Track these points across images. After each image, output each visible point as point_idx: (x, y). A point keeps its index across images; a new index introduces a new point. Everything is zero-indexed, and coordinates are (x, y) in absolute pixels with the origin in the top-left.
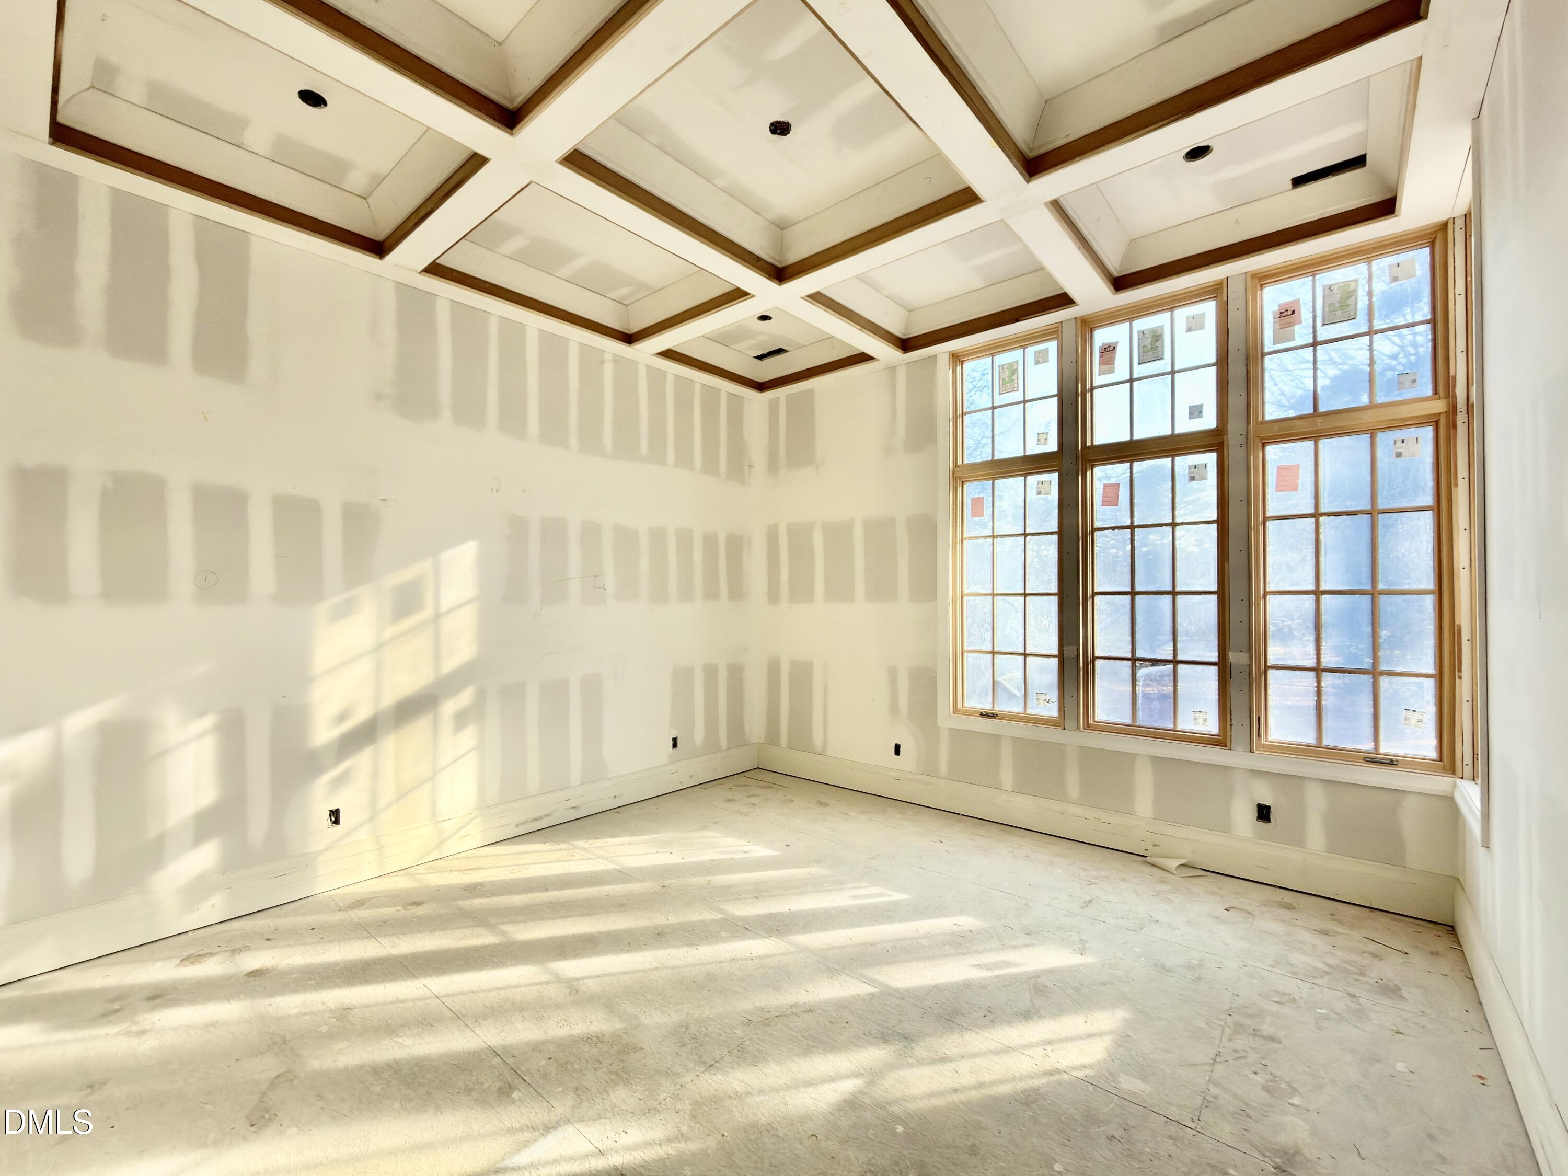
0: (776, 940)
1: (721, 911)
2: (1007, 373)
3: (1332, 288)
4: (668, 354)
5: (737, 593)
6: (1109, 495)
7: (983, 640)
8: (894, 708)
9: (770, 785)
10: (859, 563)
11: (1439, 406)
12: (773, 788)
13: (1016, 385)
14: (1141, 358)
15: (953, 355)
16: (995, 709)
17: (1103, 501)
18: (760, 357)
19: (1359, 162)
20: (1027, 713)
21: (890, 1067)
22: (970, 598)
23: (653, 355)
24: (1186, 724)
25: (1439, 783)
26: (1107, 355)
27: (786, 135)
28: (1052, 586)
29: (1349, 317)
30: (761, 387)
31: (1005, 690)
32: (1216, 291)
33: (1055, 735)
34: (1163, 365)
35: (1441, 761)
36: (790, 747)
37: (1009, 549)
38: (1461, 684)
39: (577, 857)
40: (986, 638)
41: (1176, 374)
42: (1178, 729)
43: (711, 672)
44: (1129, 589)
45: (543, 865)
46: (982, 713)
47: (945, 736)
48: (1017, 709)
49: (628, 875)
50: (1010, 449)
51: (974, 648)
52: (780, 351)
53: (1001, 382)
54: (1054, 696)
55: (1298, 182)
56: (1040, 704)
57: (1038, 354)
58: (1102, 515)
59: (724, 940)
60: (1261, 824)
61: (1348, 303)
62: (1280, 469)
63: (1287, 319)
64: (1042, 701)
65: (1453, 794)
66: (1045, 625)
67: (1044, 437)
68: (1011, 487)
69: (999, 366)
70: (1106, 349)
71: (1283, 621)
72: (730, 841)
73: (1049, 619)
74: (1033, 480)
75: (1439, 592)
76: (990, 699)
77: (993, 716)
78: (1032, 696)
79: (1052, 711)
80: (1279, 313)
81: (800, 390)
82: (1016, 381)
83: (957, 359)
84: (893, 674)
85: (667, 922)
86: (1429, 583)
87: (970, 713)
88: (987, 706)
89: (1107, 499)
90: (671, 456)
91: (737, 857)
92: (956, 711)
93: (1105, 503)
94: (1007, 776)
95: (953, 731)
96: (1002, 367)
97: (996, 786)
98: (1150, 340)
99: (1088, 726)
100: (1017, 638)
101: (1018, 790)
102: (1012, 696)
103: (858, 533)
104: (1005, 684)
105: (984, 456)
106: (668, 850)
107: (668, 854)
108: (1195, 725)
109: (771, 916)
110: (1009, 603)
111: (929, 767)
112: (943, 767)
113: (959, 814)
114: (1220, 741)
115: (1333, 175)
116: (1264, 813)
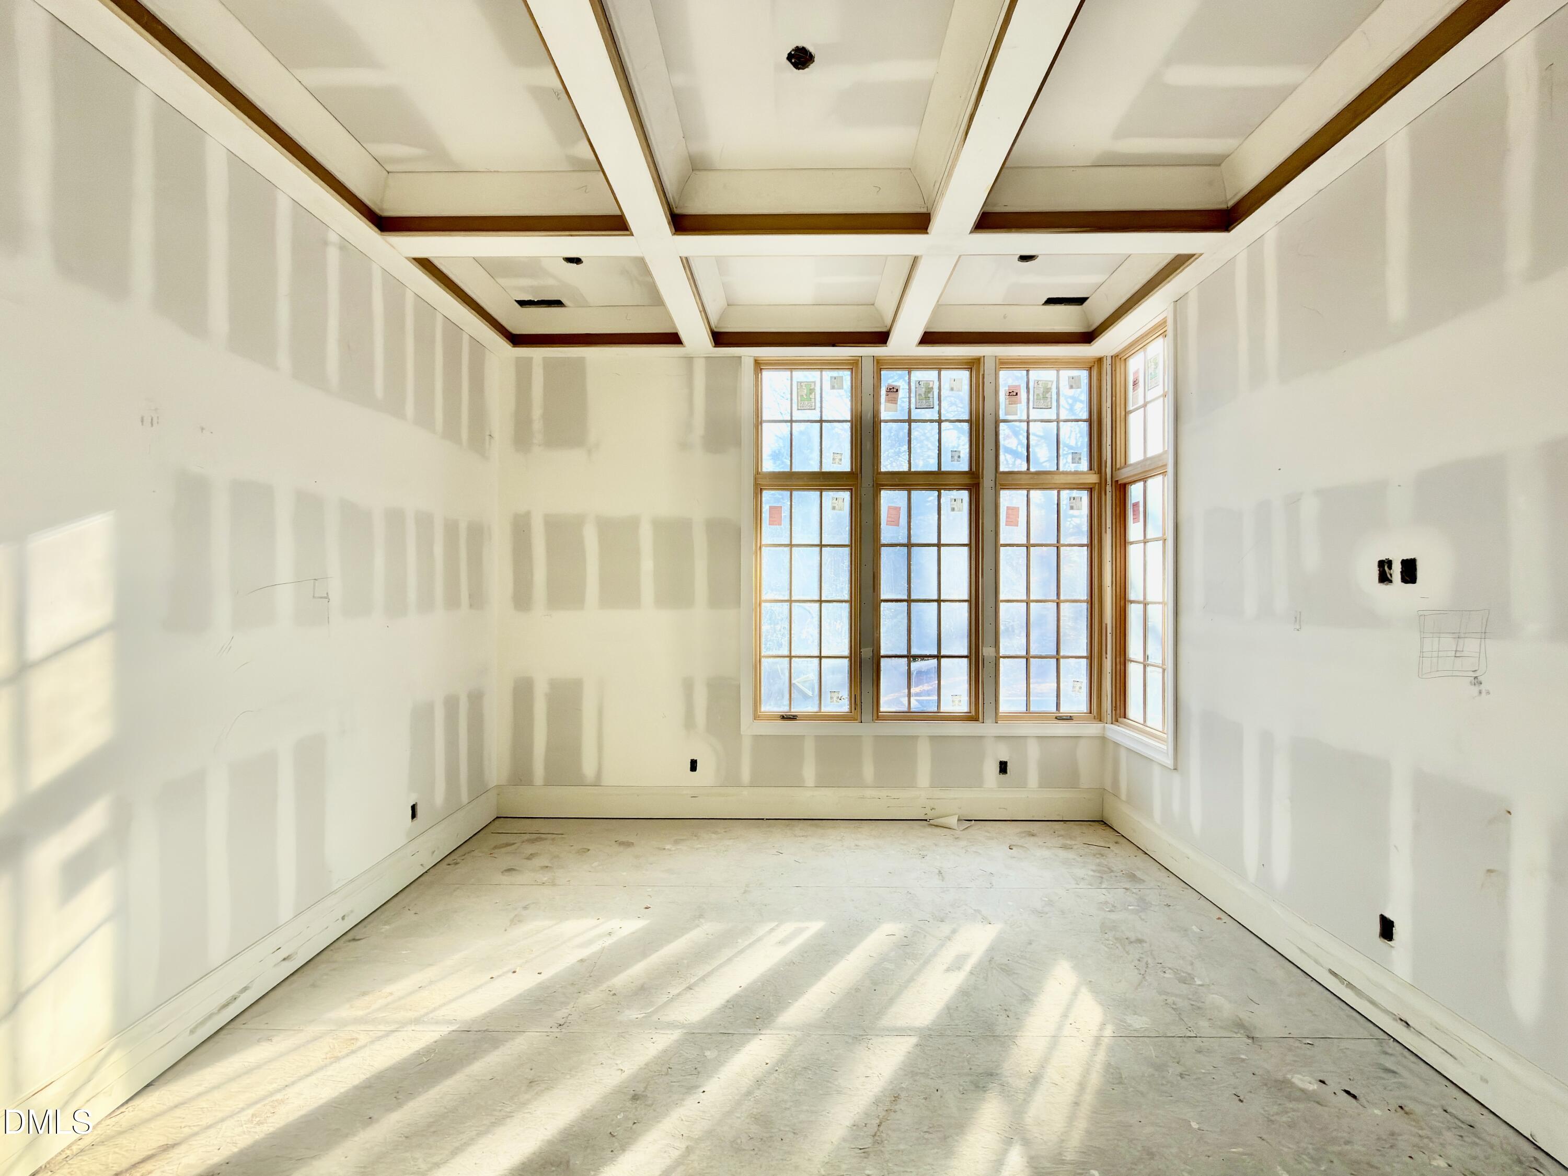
0: (768, 1031)
1: (672, 1025)
2: (805, 391)
3: (1039, 383)
4: (426, 264)
5: (477, 600)
6: (892, 516)
7: (780, 645)
8: (689, 722)
9: (538, 838)
10: (647, 565)
11: (1093, 479)
12: (546, 839)
13: (813, 404)
14: (918, 404)
15: (756, 361)
16: (792, 710)
17: (887, 521)
18: (522, 303)
19: (1080, 301)
20: (822, 711)
21: (1018, 1113)
22: (768, 604)
23: (407, 258)
24: (948, 707)
25: (1093, 729)
26: (892, 395)
27: (799, 69)
28: (844, 594)
29: (1047, 406)
30: (517, 340)
31: (800, 691)
32: (973, 365)
33: (853, 728)
34: (932, 414)
35: (1091, 713)
36: (548, 783)
37: (806, 560)
38: (1107, 662)
39: (363, 1039)
40: (784, 643)
41: (942, 423)
42: (941, 711)
43: (451, 704)
44: (905, 597)
45: (313, 1080)
46: (783, 716)
47: (747, 744)
48: (810, 708)
49: (486, 1030)
50: (808, 464)
51: (771, 653)
52: (558, 303)
53: (799, 398)
54: (845, 693)
55: (1051, 301)
56: (833, 701)
57: (833, 379)
58: (887, 534)
59: (719, 1063)
60: (1002, 776)
61: (1047, 396)
62: (1008, 508)
63: (1014, 398)
64: (835, 699)
65: (1104, 734)
66: (838, 629)
67: (839, 457)
68: (807, 500)
69: (798, 382)
70: (890, 389)
71: (1009, 622)
72: (572, 927)
73: (842, 624)
74: (829, 496)
75: (1091, 602)
76: (786, 702)
77: (793, 718)
78: (826, 696)
79: (843, 706)
80: (1008, 393)
81: (569, 355)
82: (813, 400)
83: (759, 365)
84: (688, 686)
85: (624, 1076)
86: (1084, 596)
87: (770, 717)
88: (784, 709)
89: (890, 520)
90: (410, 408)
91: (607, 944)
92: (756, 717)
93: (889, 523)
94: (809, 773)
95: (757, 738)
96: (800, 384)
97: (799, 784)
98: (924, 390)
99: (878, 718)
100: (813, 642)
101: (820, 784)
102: (805, 697)
103: (646, 534)
104: (800, 686)
105: (782, 466)
106: (505, 969)
107: (511, 974)
108: (953, 706)
109: (733, 1004)
110: (805, 609)
111: (730, 780)
112: (746, 775)
113: (763, 819)
114: (973, 717)
115: (1065, 305)
116: (1003, 767)
